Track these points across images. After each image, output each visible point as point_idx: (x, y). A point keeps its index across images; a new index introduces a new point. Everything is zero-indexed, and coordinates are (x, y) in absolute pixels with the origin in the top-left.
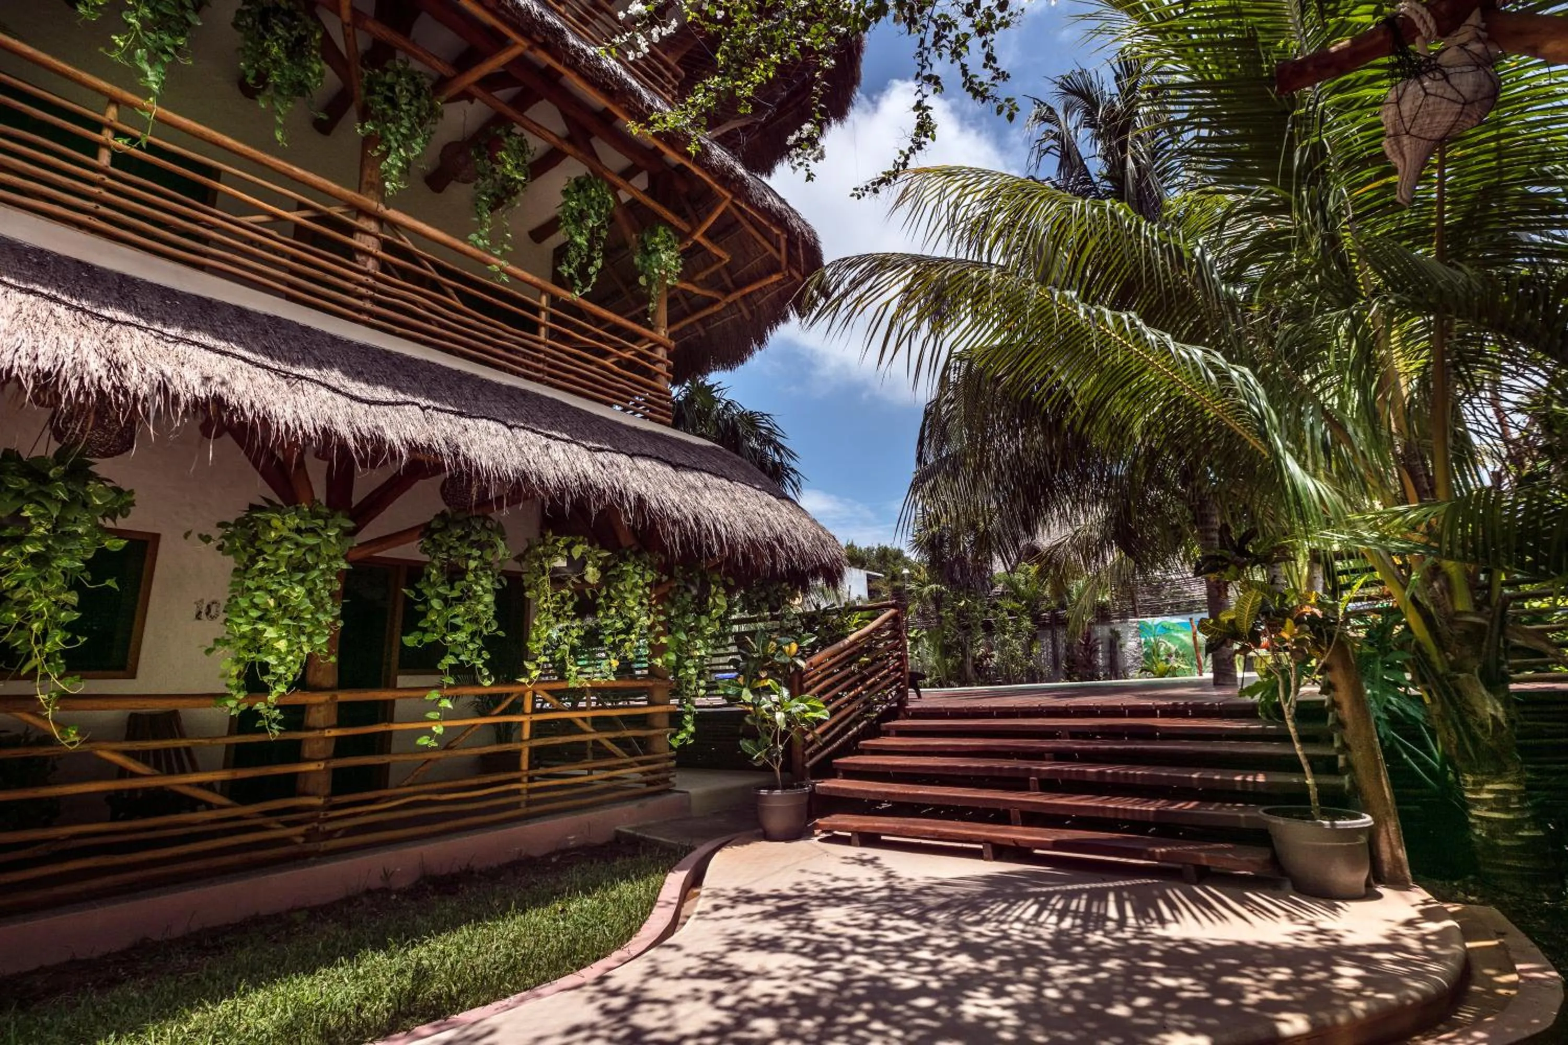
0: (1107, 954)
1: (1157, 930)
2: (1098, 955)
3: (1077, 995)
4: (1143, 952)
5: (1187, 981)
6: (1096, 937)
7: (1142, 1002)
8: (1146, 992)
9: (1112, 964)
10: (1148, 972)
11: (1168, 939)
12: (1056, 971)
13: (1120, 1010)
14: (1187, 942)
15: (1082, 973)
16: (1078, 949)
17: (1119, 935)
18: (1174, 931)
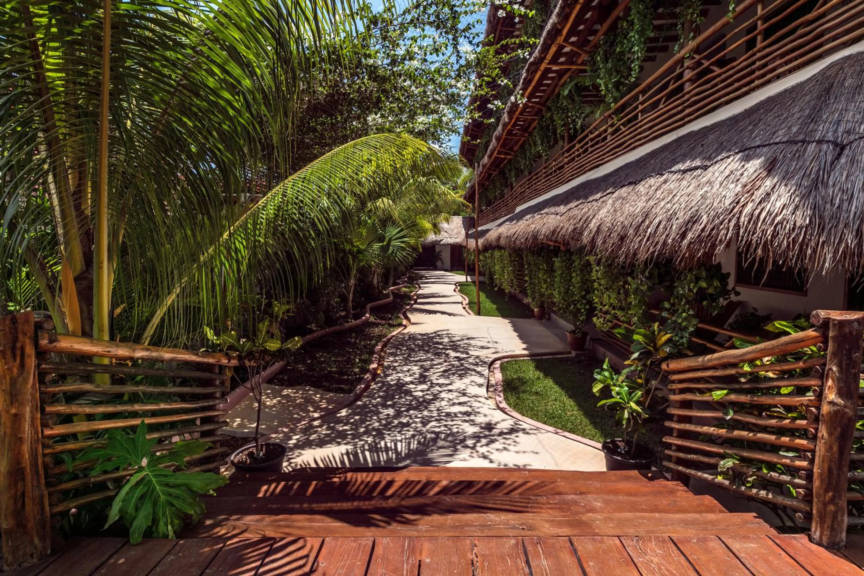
0: (365, 433)
1: (350, 447)
2: (367, 432)
3: (368, 419)
4: (354, 437)
5: (341, 429)
6: (370, 440)
7: (352, 420)
8: (352, 423)
9: (362, 430)
10: (351, 429)
11: (346, 444)
12: (377, 424)
13: (357, 417)
14: (339, 444)
15: (370, 425)
16: (374, 433)
17: (363, 442)
18: (343, 448)
